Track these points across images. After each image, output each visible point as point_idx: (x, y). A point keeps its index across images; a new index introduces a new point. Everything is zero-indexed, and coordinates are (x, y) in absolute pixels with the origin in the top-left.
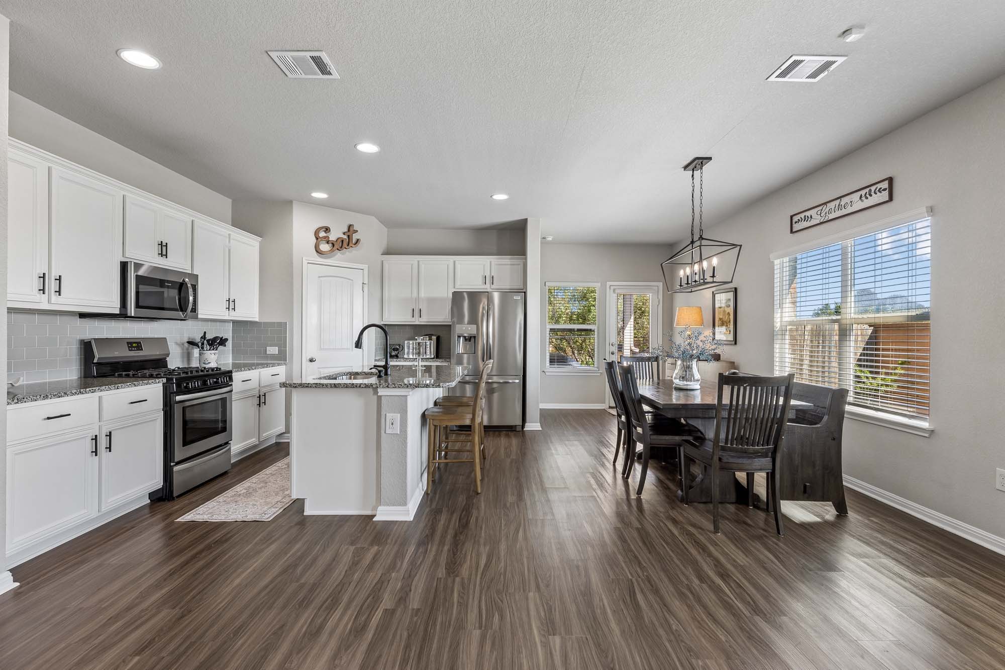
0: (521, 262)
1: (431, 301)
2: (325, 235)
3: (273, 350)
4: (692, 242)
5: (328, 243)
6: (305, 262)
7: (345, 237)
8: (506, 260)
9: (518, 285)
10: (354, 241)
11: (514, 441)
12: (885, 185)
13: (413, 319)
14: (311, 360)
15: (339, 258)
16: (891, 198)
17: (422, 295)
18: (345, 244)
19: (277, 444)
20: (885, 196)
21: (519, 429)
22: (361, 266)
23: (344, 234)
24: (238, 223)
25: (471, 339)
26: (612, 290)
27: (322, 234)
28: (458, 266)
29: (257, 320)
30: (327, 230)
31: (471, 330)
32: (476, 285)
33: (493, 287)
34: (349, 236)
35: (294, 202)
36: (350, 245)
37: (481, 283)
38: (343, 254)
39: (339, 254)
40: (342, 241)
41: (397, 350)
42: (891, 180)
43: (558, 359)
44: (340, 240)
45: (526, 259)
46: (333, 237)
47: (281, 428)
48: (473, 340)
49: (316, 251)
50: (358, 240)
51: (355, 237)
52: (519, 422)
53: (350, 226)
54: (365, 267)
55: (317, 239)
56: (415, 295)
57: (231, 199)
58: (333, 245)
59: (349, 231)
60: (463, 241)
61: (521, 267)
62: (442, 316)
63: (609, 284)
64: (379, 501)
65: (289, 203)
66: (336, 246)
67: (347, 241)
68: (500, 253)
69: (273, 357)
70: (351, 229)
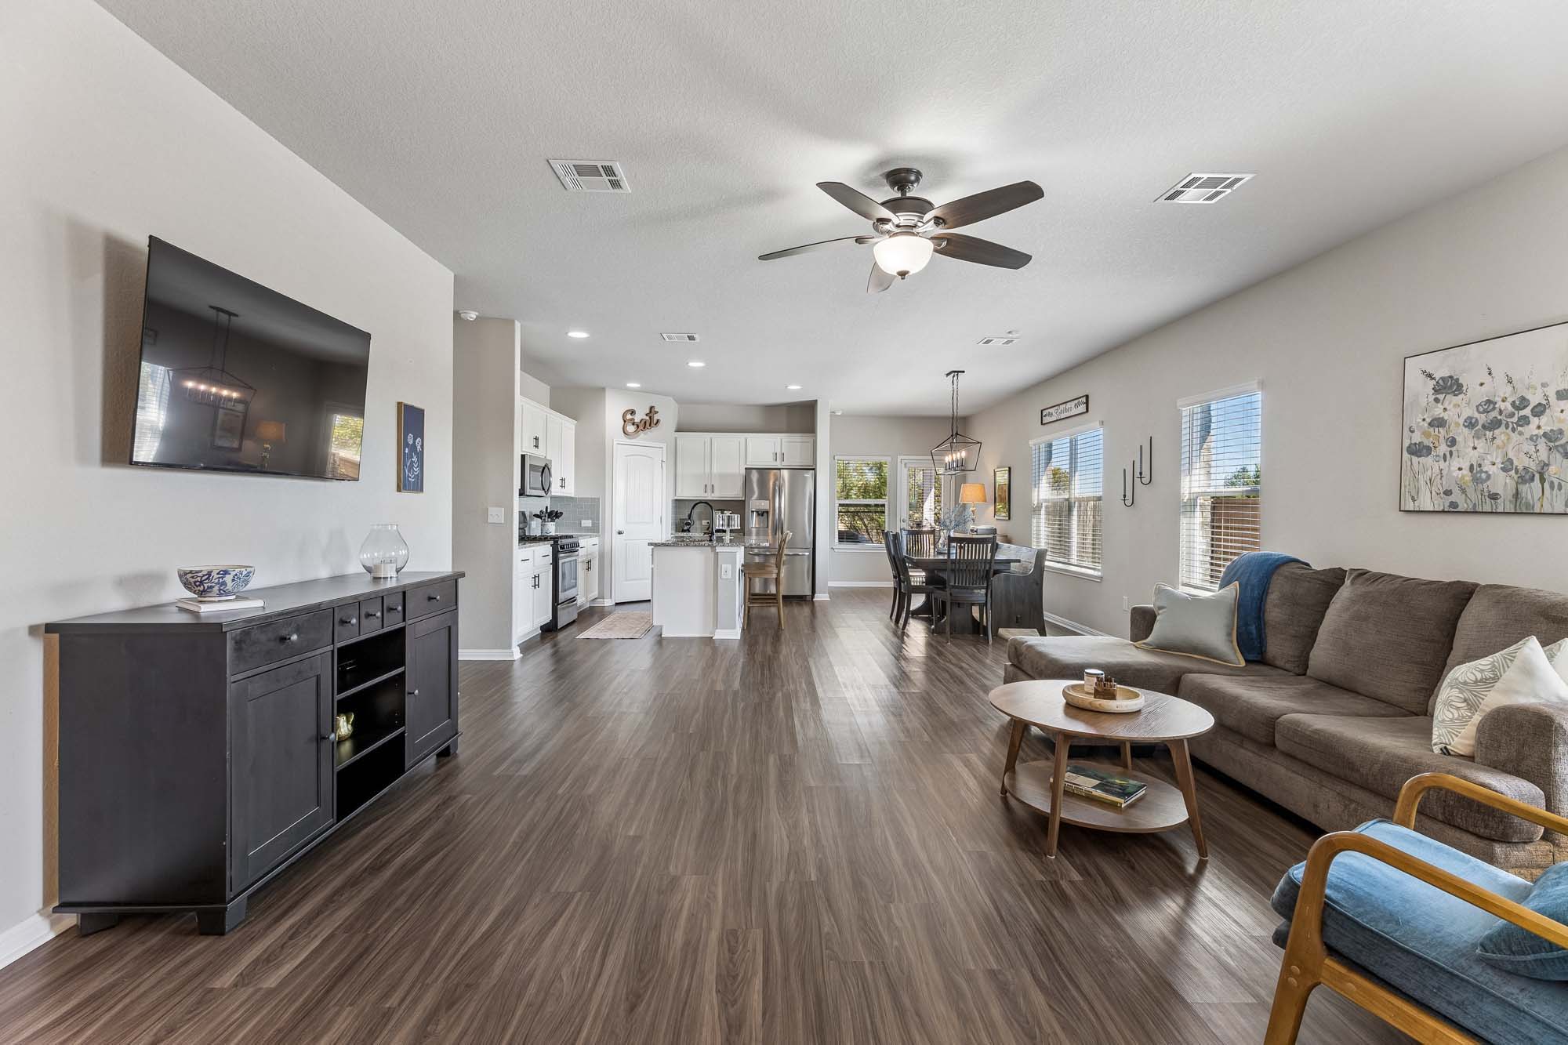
0: (811, 440)
1: (723, 477)
2: (631, 417)
3: (587, 523)
4: (952, 436)
5: (633, 424)
6: (615, 443)
7: (648, 418)
8: (797, 438)
9: (808, 463)
10: (655, 422)
11: (806, 610)
12: (1084, 399)
13: (706, 495)
14: (620, 533)
15: (643, 438)
16: (1087, 411)
17: (715, 471)
18: (648, 424)
19: (591, 608)
20: (1082, 408)
21: (809, 598)
22: (661, 445)
23: (647, 415)
24: (556, 406)
25: (762, 514)
26: (903, 465)
27: (629, 417)
28: (750, 444)
29: (573, 496)
30: (633, 412)
31: (764, 505)
32: (767, 461)
33: (783, 463)
34: (650, 417)
35: (607, 390)
36: (652, 425)
37: (772, 460)
38: (645, 434)
39: (642, 435)
40: (645, 422)
41: (689, 524)
42: (1087, 397)
43: (847, 537)
44: (643, 422)
45: (816, 437)
46: (637, 419)
47: (595, 594)
48: (765, 514)
49: (624, 432)
50: (658, 420)
51: (656, 417)
52: (808, 592)
53: (651, 408)
54: (664, 446)
55: (625, 421)
56: (707, 470)
57: (549, 385)
58: (638, 426)
59: (651, 412)
60: (755, 419)
61: (810, 445)
62: (734, 492)
63: (900, 458)
64: (716, 626)
65: (603, 389)
66: (641, 427)
67: (650, 422)
68: (790, 430)
69: (587, 529)
70: (653, 411)
